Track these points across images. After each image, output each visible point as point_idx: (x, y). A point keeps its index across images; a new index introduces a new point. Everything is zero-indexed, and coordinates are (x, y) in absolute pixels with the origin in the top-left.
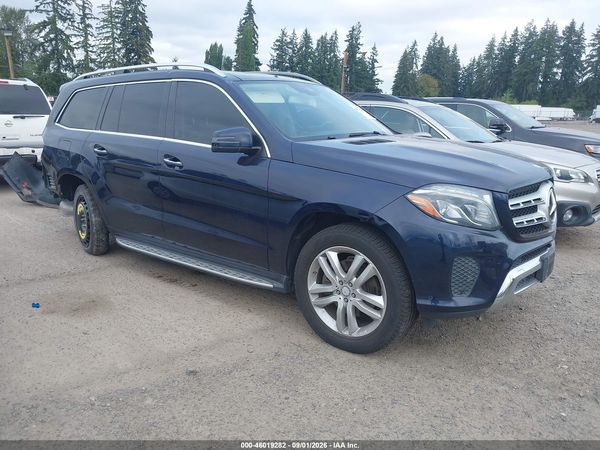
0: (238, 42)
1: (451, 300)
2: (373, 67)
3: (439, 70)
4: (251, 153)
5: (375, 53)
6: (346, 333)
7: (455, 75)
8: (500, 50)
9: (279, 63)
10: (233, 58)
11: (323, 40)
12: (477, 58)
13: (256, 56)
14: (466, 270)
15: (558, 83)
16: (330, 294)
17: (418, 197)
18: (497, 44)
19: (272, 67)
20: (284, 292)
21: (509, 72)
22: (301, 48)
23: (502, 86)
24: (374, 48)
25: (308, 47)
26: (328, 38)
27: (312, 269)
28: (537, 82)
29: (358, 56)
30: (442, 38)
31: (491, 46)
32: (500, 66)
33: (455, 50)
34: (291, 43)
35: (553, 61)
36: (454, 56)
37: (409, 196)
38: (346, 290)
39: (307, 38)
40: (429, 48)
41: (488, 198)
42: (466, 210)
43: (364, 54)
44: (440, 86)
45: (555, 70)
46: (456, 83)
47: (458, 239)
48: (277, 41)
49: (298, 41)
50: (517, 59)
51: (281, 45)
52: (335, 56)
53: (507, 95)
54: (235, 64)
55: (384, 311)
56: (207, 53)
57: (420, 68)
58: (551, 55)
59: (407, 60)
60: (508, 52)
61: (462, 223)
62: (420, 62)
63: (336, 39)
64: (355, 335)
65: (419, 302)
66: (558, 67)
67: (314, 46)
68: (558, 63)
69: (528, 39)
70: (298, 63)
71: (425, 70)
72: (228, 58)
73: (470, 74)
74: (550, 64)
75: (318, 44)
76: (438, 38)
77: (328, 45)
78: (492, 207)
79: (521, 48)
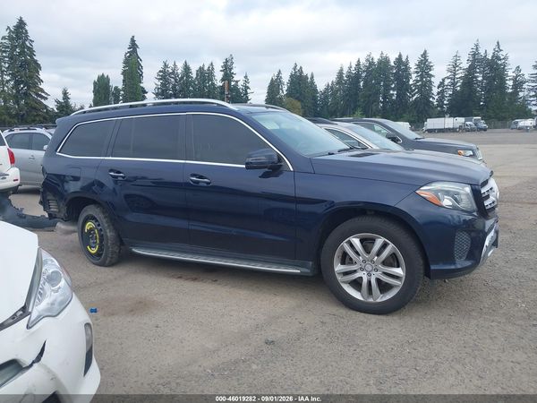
0: (124, 73)
1: (455, 264)
2: (246, 93)
3: (301, 94)
4: (274, 169)
5: (247, 81)
6: (371, 300)
7: (314, 98)
8: (348, 76)
9: (163, 91)
10: (120, 86)
11: (201, 70)
12: (330, 83)
13: (141, 85)
14: (463, 241)
15: (394, 101)
16: (355, 271)
17: (425, 191)
18: (344, 72)
19: (157, 95)
20: (311, 275)
21: (356, 94)
22: (182, 78)
23: (352, 106)
24: (246, 77)
25: (188, 77)
26: (206, 68)
27: (338, 253)
28: (379, 102)
29: (233, 83)
30: (301, 68)
31: (341, 73)
32: (349, 89)
33: (312, 77)
34: (173, 73)
35: (389, 86)
36: (312, 82)
37: (417, 192)
38: (369, 267)
39: (187, 69)
40: (291, 76)
41: (468, 189)
42: (456, 200)
43: (237, 82)
44: (302, 108)
45: (391, 92)
46: (315, 105)
47: (454, 219)
48: (160, 71)
49: (179, 71)
50: (361, 84)
51: (164, 75)
52: (213, 84)
53: (358, 113)
54: (122, 92)
55: (404, 278)
56: (95, 83)
57: (285, 93)
58: (387, 79)
59: (274, 86)
60: (354, 78)
61: (454, 208)
62: (285, 88)
63: (213, 69)
64: (379, 300)
65: (433, 267)
66: (393, 89)
67: (194, 76)
68: (393, 86)
69: (368, 68)
70: (180, 91)
71: (290, 94)
72: (116, 88)
73: (326, 97)
74: (387, 88)
75: (197, 75)
76: (298, 68)
77: (206, 75)
78: (471, 195)
79: (364, 75)
